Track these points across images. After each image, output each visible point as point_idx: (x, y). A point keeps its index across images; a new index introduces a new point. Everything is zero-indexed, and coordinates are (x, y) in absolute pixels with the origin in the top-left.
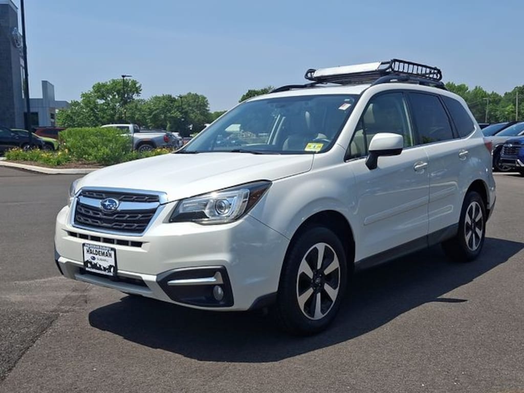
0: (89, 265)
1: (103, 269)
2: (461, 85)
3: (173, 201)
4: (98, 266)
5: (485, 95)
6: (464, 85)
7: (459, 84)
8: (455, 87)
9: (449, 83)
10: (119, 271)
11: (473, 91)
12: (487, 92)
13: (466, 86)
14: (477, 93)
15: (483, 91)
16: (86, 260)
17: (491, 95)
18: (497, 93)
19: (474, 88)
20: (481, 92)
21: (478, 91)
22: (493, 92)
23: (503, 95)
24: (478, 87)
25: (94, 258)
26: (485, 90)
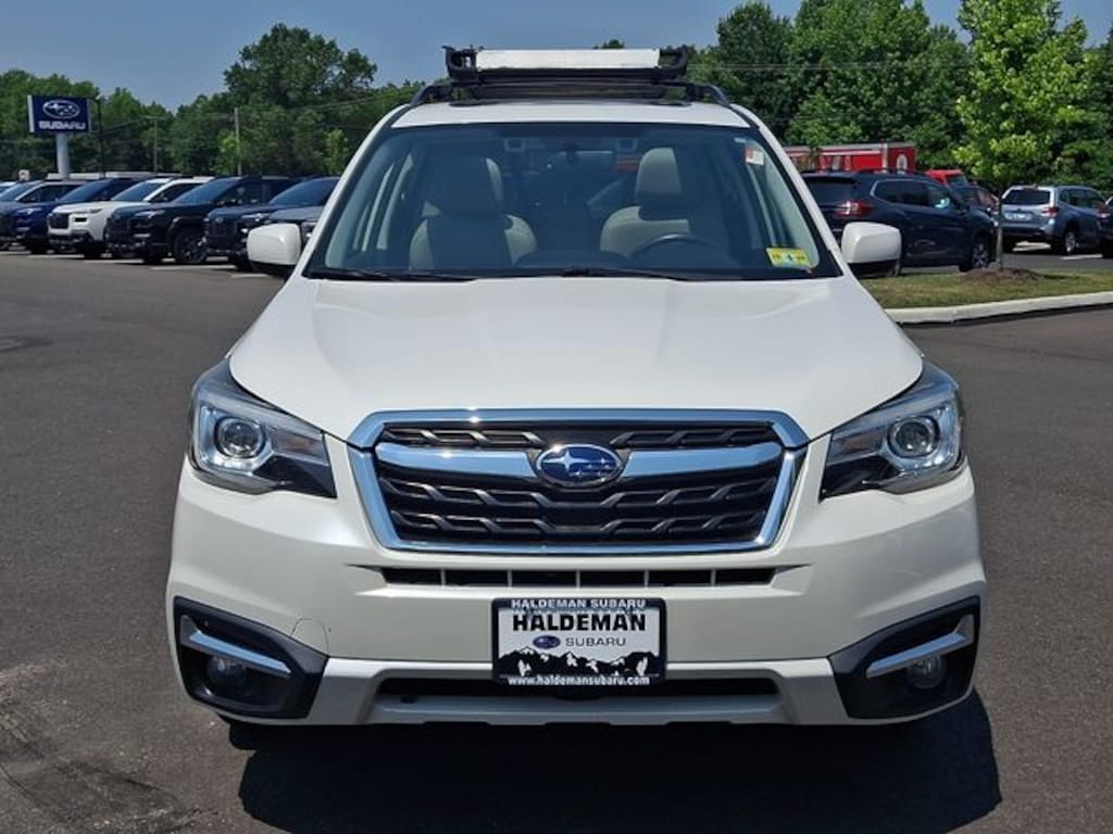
0: (523, 668)
1: (596, 669)
2: (84, 83)
3: (822, 436)
4: (571, 662)
5: (136, 110)
6: (90, 84)
7: (79, 81)
8: (70, 86)
9: (55, 75)
10: (670, 667)
11: (110, 98)
12: (142, 102)
13: (95, 86)
14: (120, 102)
15: (133, 100)
16: (504, 651)
17: (150, 108)
18: (164, 106)
19: (113, 92)
20: (128, 103)
21: (123, 98)
22: (154, 103)
23: (175, 112)
24: (121, 91)
25: (552, 642)
26: (136, 98)
